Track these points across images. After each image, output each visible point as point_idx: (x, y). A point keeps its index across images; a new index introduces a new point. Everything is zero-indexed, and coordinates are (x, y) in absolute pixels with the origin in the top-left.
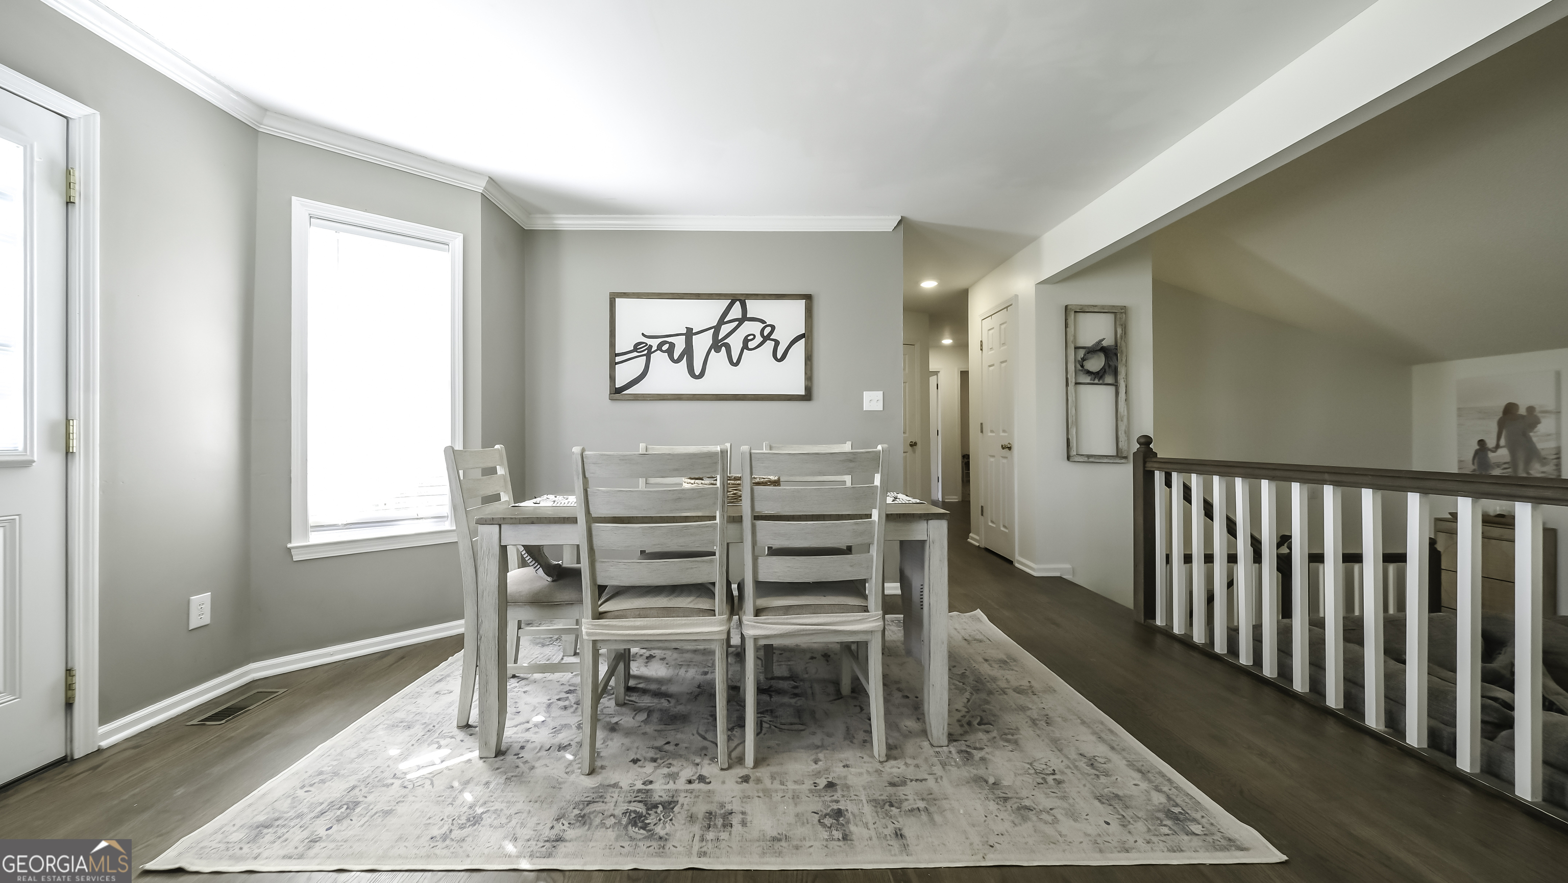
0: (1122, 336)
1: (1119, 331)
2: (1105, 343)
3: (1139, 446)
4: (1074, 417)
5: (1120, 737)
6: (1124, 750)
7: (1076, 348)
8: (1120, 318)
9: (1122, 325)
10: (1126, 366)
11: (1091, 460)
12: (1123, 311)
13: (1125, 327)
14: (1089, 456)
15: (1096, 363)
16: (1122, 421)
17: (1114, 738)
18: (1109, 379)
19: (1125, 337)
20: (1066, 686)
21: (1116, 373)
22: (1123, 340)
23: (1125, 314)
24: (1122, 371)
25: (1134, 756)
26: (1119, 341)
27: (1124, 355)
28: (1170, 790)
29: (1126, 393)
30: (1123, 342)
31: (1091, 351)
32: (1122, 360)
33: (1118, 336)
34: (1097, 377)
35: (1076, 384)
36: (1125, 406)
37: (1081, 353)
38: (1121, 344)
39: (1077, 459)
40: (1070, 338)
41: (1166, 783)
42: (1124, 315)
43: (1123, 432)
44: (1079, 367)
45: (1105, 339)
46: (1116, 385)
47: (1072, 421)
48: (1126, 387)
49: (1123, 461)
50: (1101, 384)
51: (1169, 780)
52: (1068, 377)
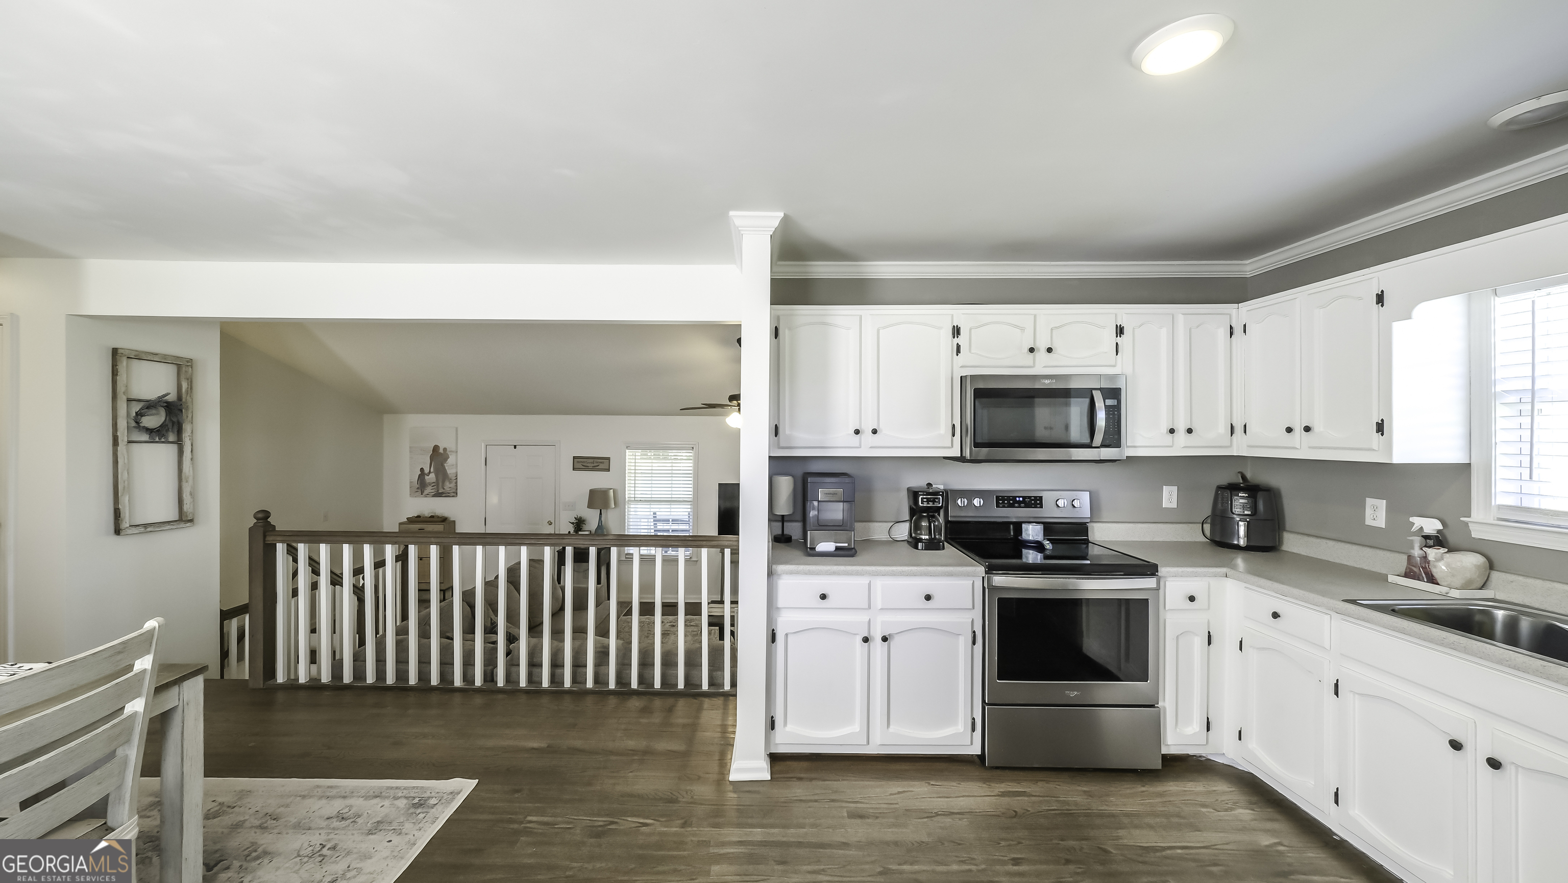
0: (188, 391)
1: (185, 385)
2: (168, 398)
3: (256, 521)
4: (126, 482)
5: (341, 786)
6: (353, 792)
7: (129, 400)
8: (186, 371)
9: (188, 379)
10: (192, 423)
11: (149, 529)
12: (189, 364)
13: (191, 382)
14: (146, 526)
15: (153, 421)
16: (187, 482)
17: (338, 790)
18: (172, 437)
19: (191, 392)
20: (255, 781)
21: (180, 432)
22: (189, 395)
23: (192, 368)
24: (187, 427)
25: (363, 791)
26: (184, 396)
27: (190, 411)
28: (403, 793)
29: (192, 451)
30: (188, 398)
31: (150, 406)
32: (187, 416)
33: (184, 390)
34: (157, 434)
35: (129, 442)
36: (191, 466)
37: (136, 407)
38: (186, 400)
39: (130, 531)
40: (121, 388)
41: (397, 791)
42: (190, 369)
43: (188, 494)
44: (133, 424)
45: (170, 394)
46: (179, 442)
47: (124, 487)
48: (192, 445)
49: (188, 524)
50: (163, 442)
51: (397, 788)
52: (119, 434)
